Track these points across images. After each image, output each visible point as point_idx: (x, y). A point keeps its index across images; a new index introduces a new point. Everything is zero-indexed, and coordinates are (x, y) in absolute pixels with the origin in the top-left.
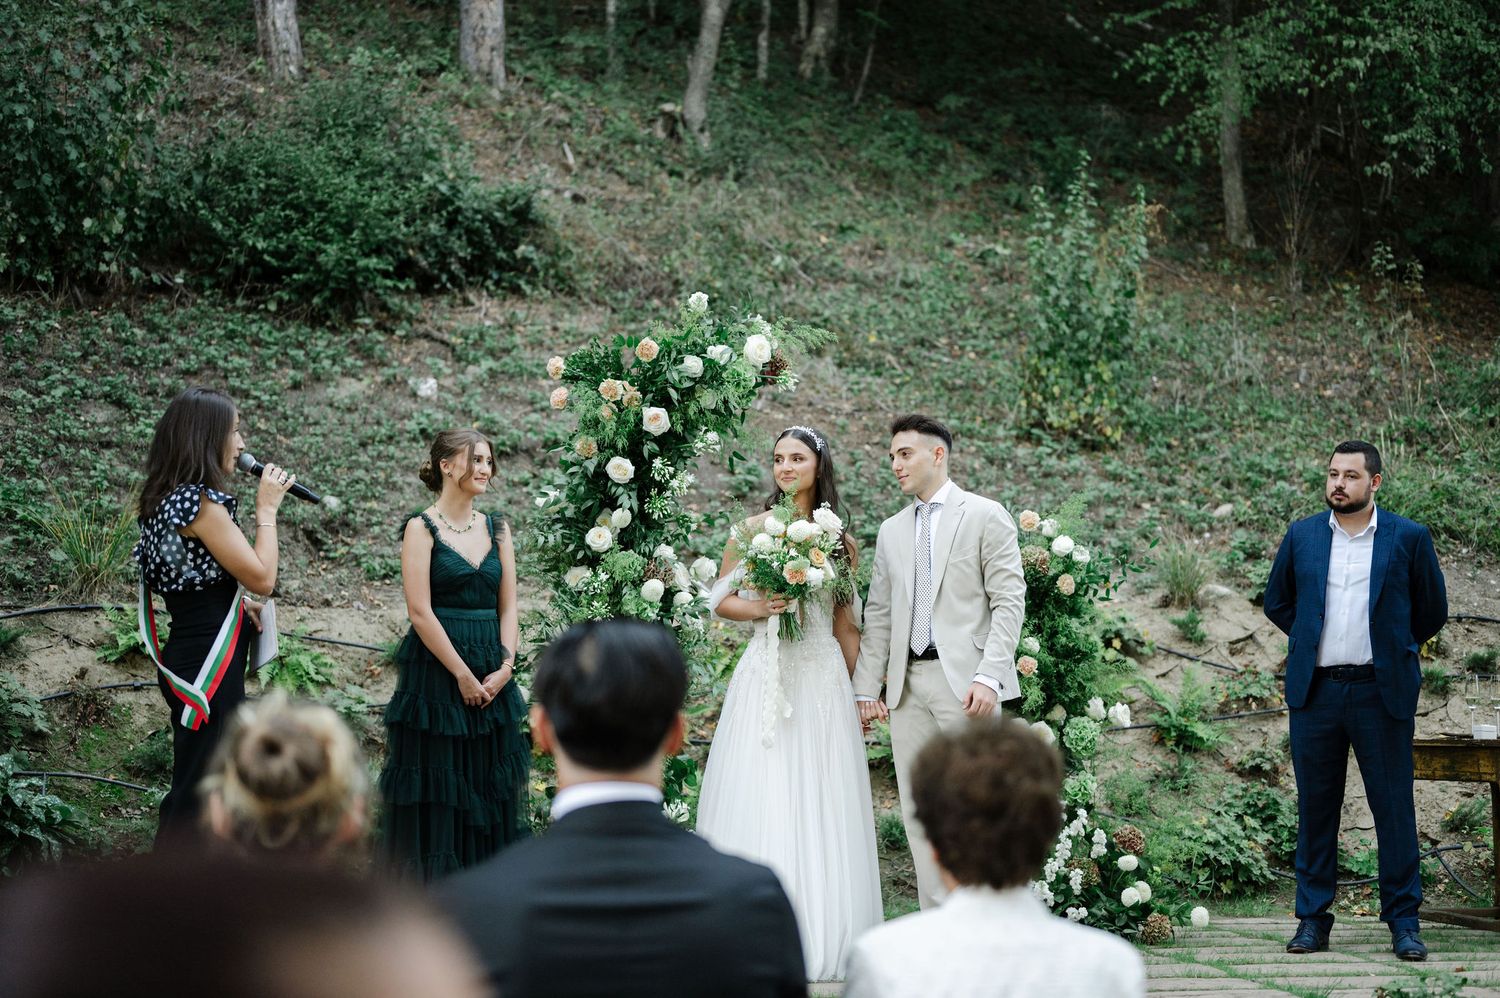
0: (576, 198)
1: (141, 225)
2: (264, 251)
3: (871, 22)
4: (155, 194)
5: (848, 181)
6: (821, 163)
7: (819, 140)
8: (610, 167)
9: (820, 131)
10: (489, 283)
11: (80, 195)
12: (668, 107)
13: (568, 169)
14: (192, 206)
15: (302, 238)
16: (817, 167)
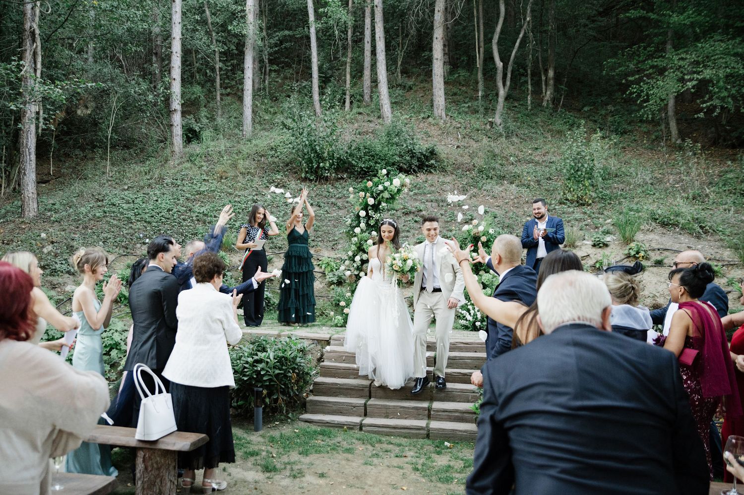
0: (458, 147)
1: (336, 164)
2: (364, 167)
3: (562, 89)
4: (338, 156)
5: (549, 135)
6: (540, 130)
7: (543, 124)
8: (470, 137)
9: (542, 121)
10: (424, 171)
11: (320, 157)
12: (490, 120)
13: (458, 139)
14: (348, 159)
15: (372, 164)
16: (539, 132)
